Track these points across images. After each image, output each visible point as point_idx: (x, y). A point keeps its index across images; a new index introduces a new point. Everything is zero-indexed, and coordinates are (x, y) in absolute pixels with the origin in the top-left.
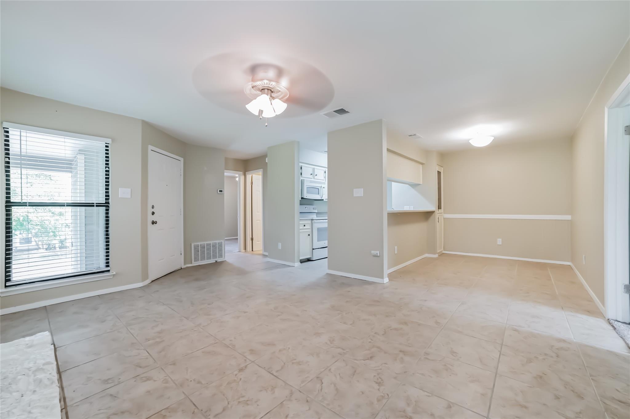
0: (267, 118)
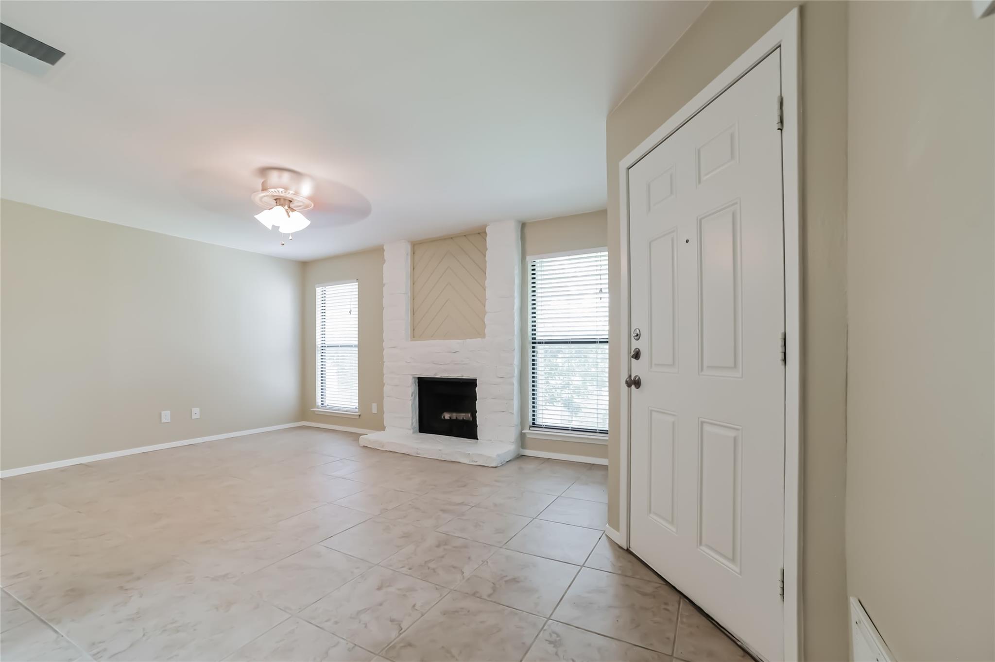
0: (284, 234)
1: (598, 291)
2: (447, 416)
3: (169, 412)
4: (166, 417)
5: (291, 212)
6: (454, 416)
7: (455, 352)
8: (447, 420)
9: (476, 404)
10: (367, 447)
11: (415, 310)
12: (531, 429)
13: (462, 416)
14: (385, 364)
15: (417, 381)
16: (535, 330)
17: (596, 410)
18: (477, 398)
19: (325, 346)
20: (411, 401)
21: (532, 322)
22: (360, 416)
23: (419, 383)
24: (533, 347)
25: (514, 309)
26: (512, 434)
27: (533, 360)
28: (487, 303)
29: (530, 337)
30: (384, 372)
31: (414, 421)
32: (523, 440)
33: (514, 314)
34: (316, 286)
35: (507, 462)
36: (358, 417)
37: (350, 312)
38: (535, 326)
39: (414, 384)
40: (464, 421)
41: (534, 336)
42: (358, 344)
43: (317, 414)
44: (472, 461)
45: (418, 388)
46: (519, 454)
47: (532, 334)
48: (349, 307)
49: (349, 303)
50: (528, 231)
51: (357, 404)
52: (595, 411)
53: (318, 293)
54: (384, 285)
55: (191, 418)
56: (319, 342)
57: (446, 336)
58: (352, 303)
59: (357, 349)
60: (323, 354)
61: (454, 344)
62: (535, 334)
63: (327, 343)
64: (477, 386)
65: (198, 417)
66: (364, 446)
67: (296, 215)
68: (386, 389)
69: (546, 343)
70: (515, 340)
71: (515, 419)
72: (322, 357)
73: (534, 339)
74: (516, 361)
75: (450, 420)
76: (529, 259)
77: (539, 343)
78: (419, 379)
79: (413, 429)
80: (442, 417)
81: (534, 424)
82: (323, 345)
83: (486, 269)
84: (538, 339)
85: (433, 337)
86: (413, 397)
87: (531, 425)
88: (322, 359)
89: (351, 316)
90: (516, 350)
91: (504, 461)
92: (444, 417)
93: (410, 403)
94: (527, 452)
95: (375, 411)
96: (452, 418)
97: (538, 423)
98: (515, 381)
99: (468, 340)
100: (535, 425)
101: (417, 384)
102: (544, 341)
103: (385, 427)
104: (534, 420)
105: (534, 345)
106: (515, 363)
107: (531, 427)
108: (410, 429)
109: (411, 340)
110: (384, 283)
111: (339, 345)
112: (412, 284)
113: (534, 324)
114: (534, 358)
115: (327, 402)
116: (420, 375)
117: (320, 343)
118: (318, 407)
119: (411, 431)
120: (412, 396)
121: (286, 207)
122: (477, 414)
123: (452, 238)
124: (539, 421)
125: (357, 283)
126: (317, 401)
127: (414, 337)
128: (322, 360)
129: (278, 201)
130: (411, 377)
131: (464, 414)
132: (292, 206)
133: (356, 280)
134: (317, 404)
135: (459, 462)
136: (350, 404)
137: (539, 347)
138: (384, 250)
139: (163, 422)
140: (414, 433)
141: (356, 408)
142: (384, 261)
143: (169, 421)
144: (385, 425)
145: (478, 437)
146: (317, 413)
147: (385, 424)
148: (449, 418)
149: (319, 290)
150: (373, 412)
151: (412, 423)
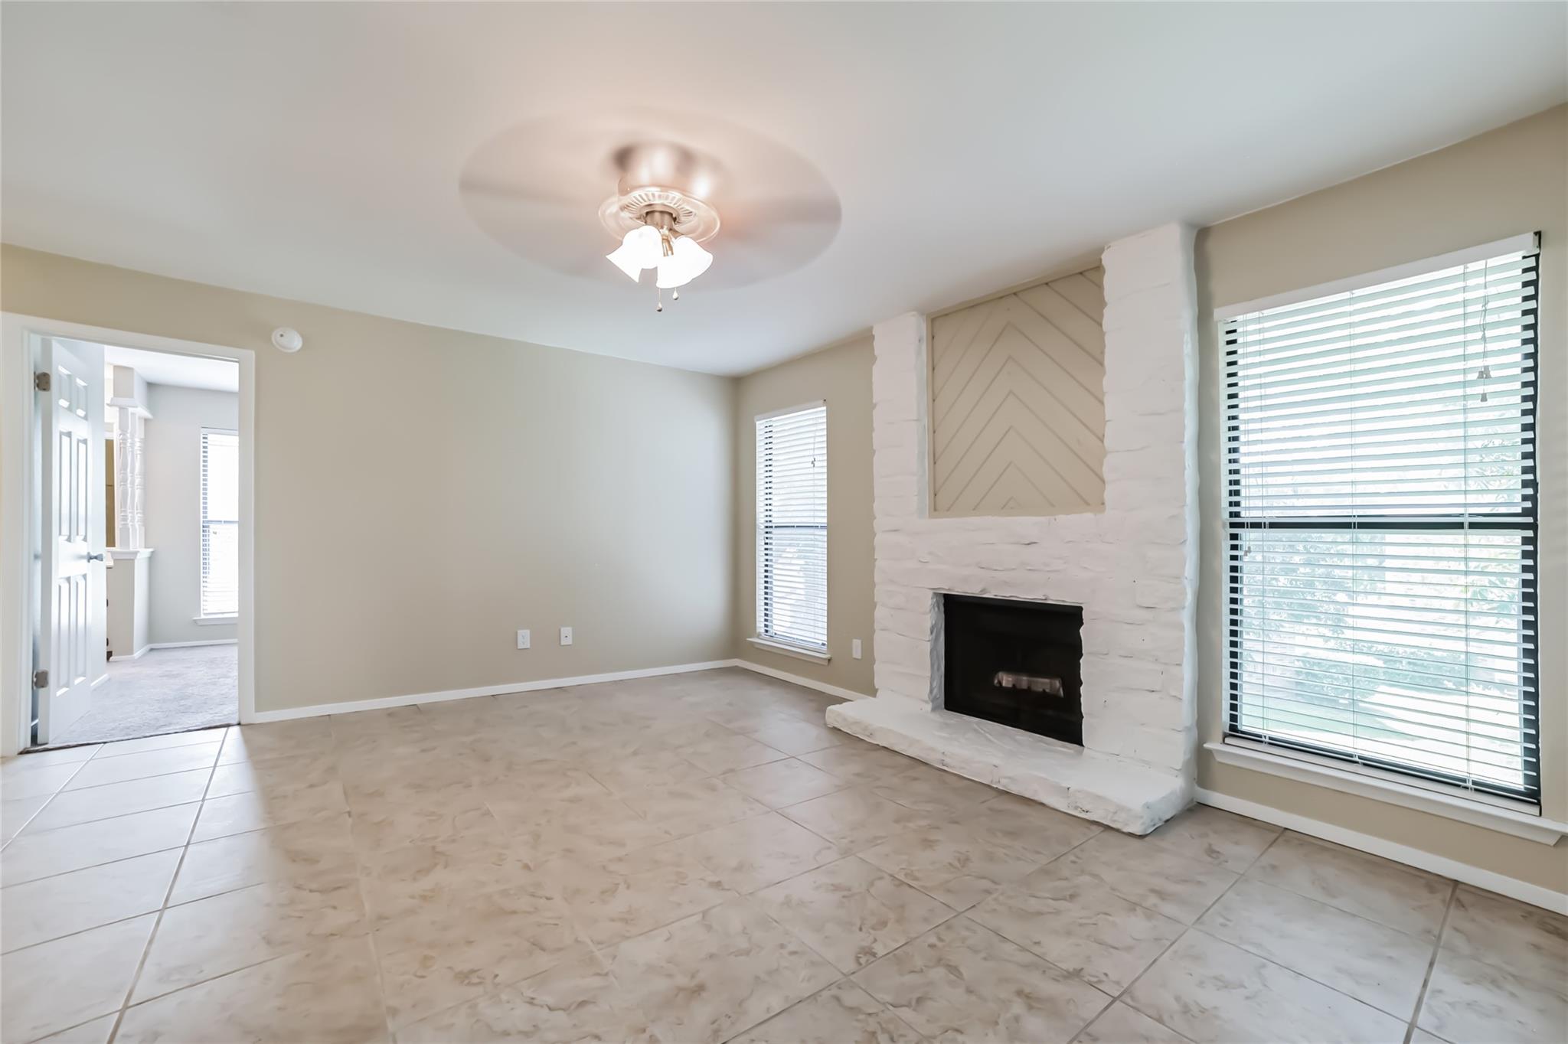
1: (1474, 376)
2: (1006, 680)
3: (528, 632)
4: (524, 638)
5: (673, 239)
6: (1024, 681)
7: (1029, 544)
8: (1006, 688)
9: (1080, 664)
10: (840, 730)
11: (937, 456)
12: (1228, 740)
13: (1044, 684)
14: (877, 563)
15: (942, 601)
16: (1237, 493)
17: (1465, 722)
18: (1083, 652)
19: (771, 527)
20: (929, 643)
21: (1230, 472)
22: (829, 660)
23: (945, 605)
24: (1234, 537)
25: (1182, 442)
26: (1179, 750)
27: (1234, 569)
28: (1109, 431)
29: (1225, 510)
30: (876, 579)
31: (935, 684)
32: (1202, 765)
33: (1185, 453)
34: (756, 417)
35: (1167, 821)
36: (826, 663)
37: (812, 463)
38: (1237, 482)
39: (936, 609)
40: (1045, 698)
41: (1235, 509)
42: (828, 523)
43: (758, 649)
44: (1076, 808)
45: (943, 616)
46: (1192, 800)
47: (1231, 504)
48: (811, 452)
49: (812, 446)
50: (1212, 245)
51: (825, 638)
52: (1462, 725)
53: (760, 430)
54: (874, 406)
55: (560, 643)
56: (761, 519)
57: (1010, 507)
58: (817, 446)
59: (825, 532)
60: (767, 541)
61: (1027, 524)
62: (1237, 504)
63: (776, 521)
64: (1082, 624)
65: (570, 643)
66: (835, 728)
67: (685, 245)
68: (880, 613)
69: (1273, 525)
70: (1187, 517)
71: (1186, 714)
72: (766, 547)
73: (1237, 515)
74: (1190, 570)
75: (1014, 691)
76: (1218, 313)
77: (1256, 525)
78: (946, 596)
79: (933, 701)
80: (996, 681)
81: (1233, 728)
82: (769, 524)
83: (1103, 353)
84: (1247, 515)
85: (976, 509)
86: (934, 634)
87: (1228, 731)
88: (766, 549)
89: (816, 470)
90: (1188, 543)
91: (1160, 819)
92: (1000, 683)
93: (928, 646)
94: (1218, 799)
95: (857, 654)
96: (1018, 687)
97: (1244, 729)
98: (1186, 618)
99: (1062, 518)
100: (1237, 731)
101: (942, 609)
102: (1267, 521)
103: (877, 690)
104: (1234, 718)
105: (1235, 531)
106: (1186, 575)
107: (1226, 736)
108: (926, 702)
109: (931, 516)
110: (874, 401)
111: (795, 525)
112: (931, 400)
113: (1234, 477)
114: (1234, 563)
115: (775, 627)
116: (949, 590)
117: (762, 521)
118: (759, 636)
119: (929, 707)
120: (932, 633)
121: (665, 231)
122: (1081, 688)
123: (1015, 294)
124: (1246, 724)
125: (825, 408)
126: (758, 625)
127: (935, 510)
128: (766, 552)
129: (648, 215)
130: (930, 593)
131: (1047, 680)
132: (677, 227)
133: (822, 401)
134: (758, 631)
135: (1042, 804)
136: (812, 635)
137: (1248, 536)
138: (873, 337)
139: (519, 647)
140: (934, 709)
141: (823, 644)
142: (873, 359)
143: (528, 646)
144: (877, 687)
145: (1084, 743)
146: (757, 646)
147: (877, 684)
148: (1010, 686)
149: (760, 425)
150: (854, 656)
151: (931, 691)
